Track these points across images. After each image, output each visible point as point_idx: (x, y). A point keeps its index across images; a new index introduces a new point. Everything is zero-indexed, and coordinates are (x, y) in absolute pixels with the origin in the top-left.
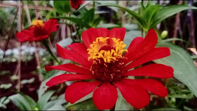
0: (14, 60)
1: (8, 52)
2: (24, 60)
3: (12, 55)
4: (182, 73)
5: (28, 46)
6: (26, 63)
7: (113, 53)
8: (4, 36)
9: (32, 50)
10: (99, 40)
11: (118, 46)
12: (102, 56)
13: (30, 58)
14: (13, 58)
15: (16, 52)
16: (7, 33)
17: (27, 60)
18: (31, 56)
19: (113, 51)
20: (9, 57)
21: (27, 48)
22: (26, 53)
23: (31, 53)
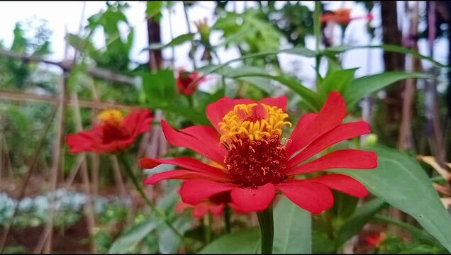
0: (36, 223)
1: (25, 204)
2: (59, 222)
3: (32, 211)
4: (404, 197)
5: (69, 191)
6: (63, 229)
7: (266, 126)
8: (18, 167)
9: (79, 199)
10: (238, 108)
11: (274, 115)
12: (246, 131)
13: (71, 219)
14: (34, 217)
15: (42, 203)
16: (26, 162)
17: (65, 222)
18: (74, 213)
19: (264, 122)
20: (25, 215)
21: (68, 195)
22: (64, 207)
23: (76, 207)
